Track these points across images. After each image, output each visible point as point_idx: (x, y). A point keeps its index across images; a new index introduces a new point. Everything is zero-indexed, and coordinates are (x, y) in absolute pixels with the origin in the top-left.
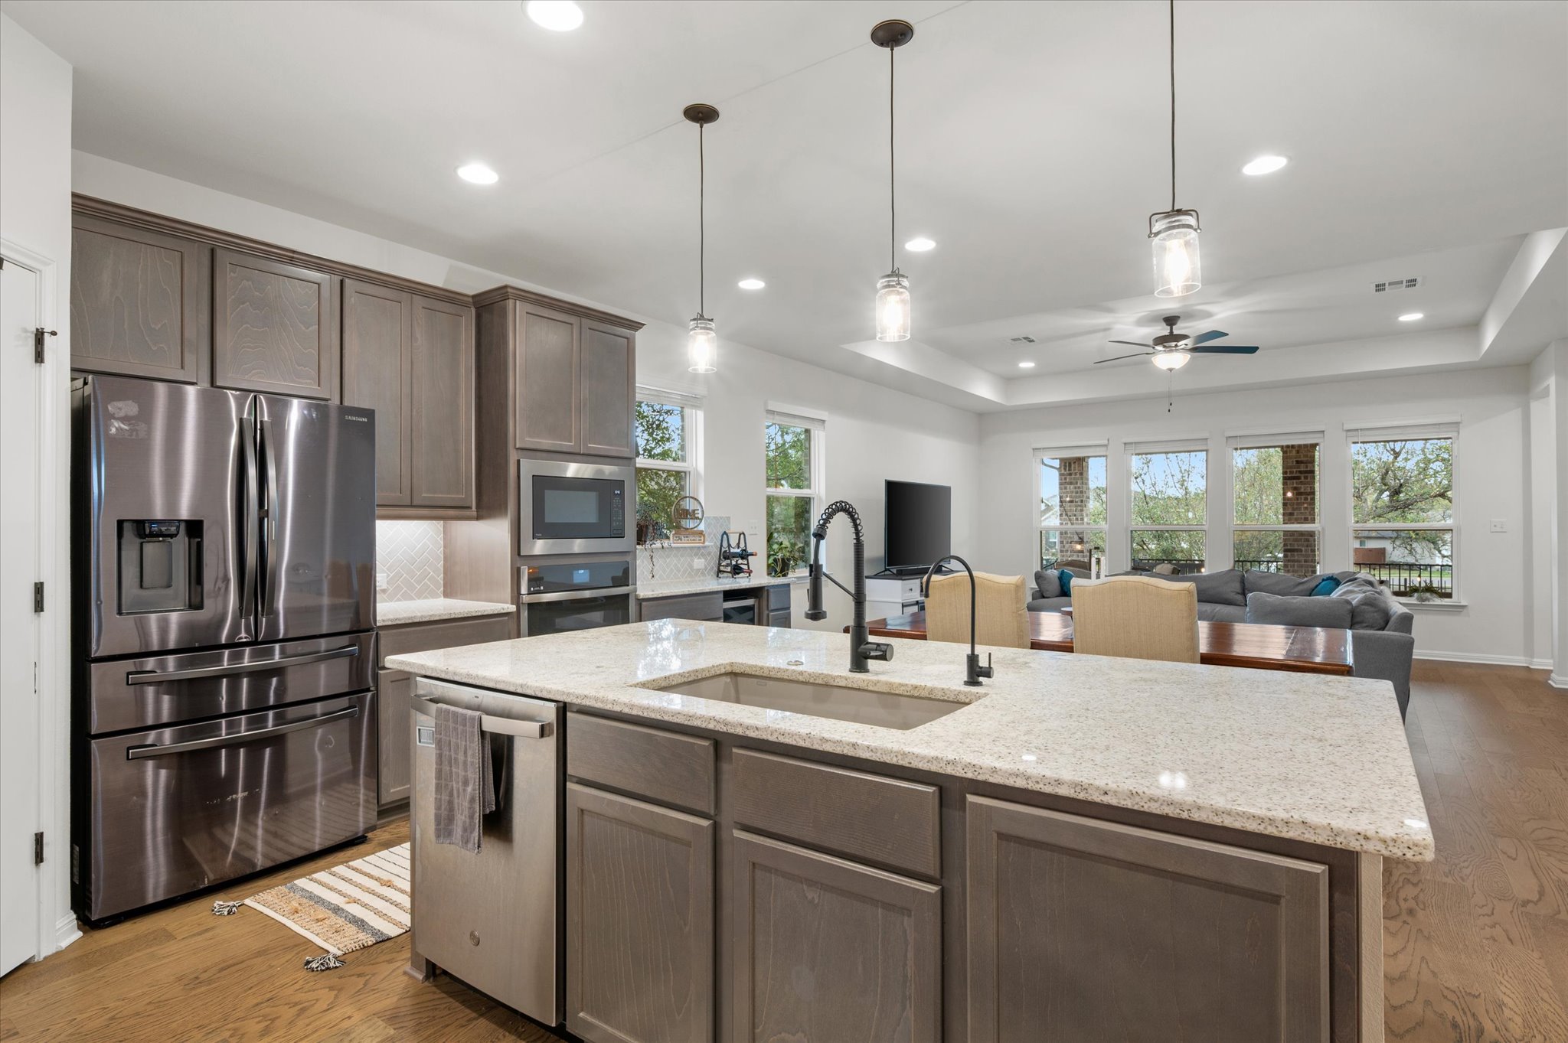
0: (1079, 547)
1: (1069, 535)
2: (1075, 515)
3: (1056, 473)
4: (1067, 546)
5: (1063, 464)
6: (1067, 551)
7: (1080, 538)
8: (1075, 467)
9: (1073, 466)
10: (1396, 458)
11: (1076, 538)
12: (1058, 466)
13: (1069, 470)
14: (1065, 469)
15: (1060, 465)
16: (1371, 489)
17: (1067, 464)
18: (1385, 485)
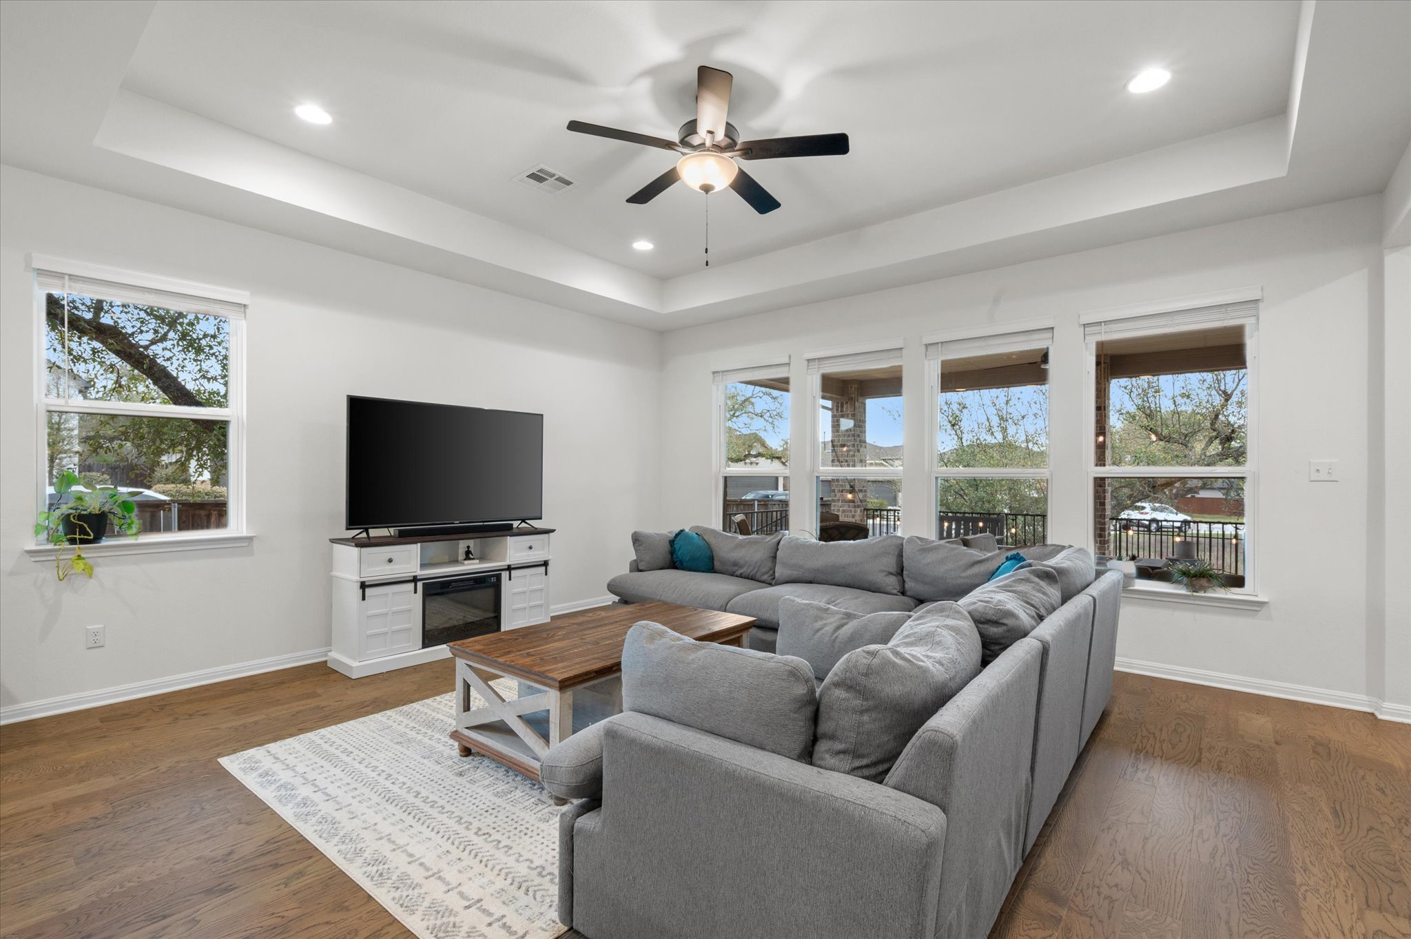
0: (850, 496)
1: (840, 483)
2: (847, 461)
3: (830, 413)
4: (838, 494)
5: (836, 404)
6: (839, 500)
7: (851, 487)
8: (847, 408)
9: (845, 407)
10: (1227, 400)
11: (848, 487)
12: (831, 407)
13: (842, 411)
14: (837, 410)
15: (833, 405)
16: (1200, 436)
17: (840, 405)
18: (1214, 430)
